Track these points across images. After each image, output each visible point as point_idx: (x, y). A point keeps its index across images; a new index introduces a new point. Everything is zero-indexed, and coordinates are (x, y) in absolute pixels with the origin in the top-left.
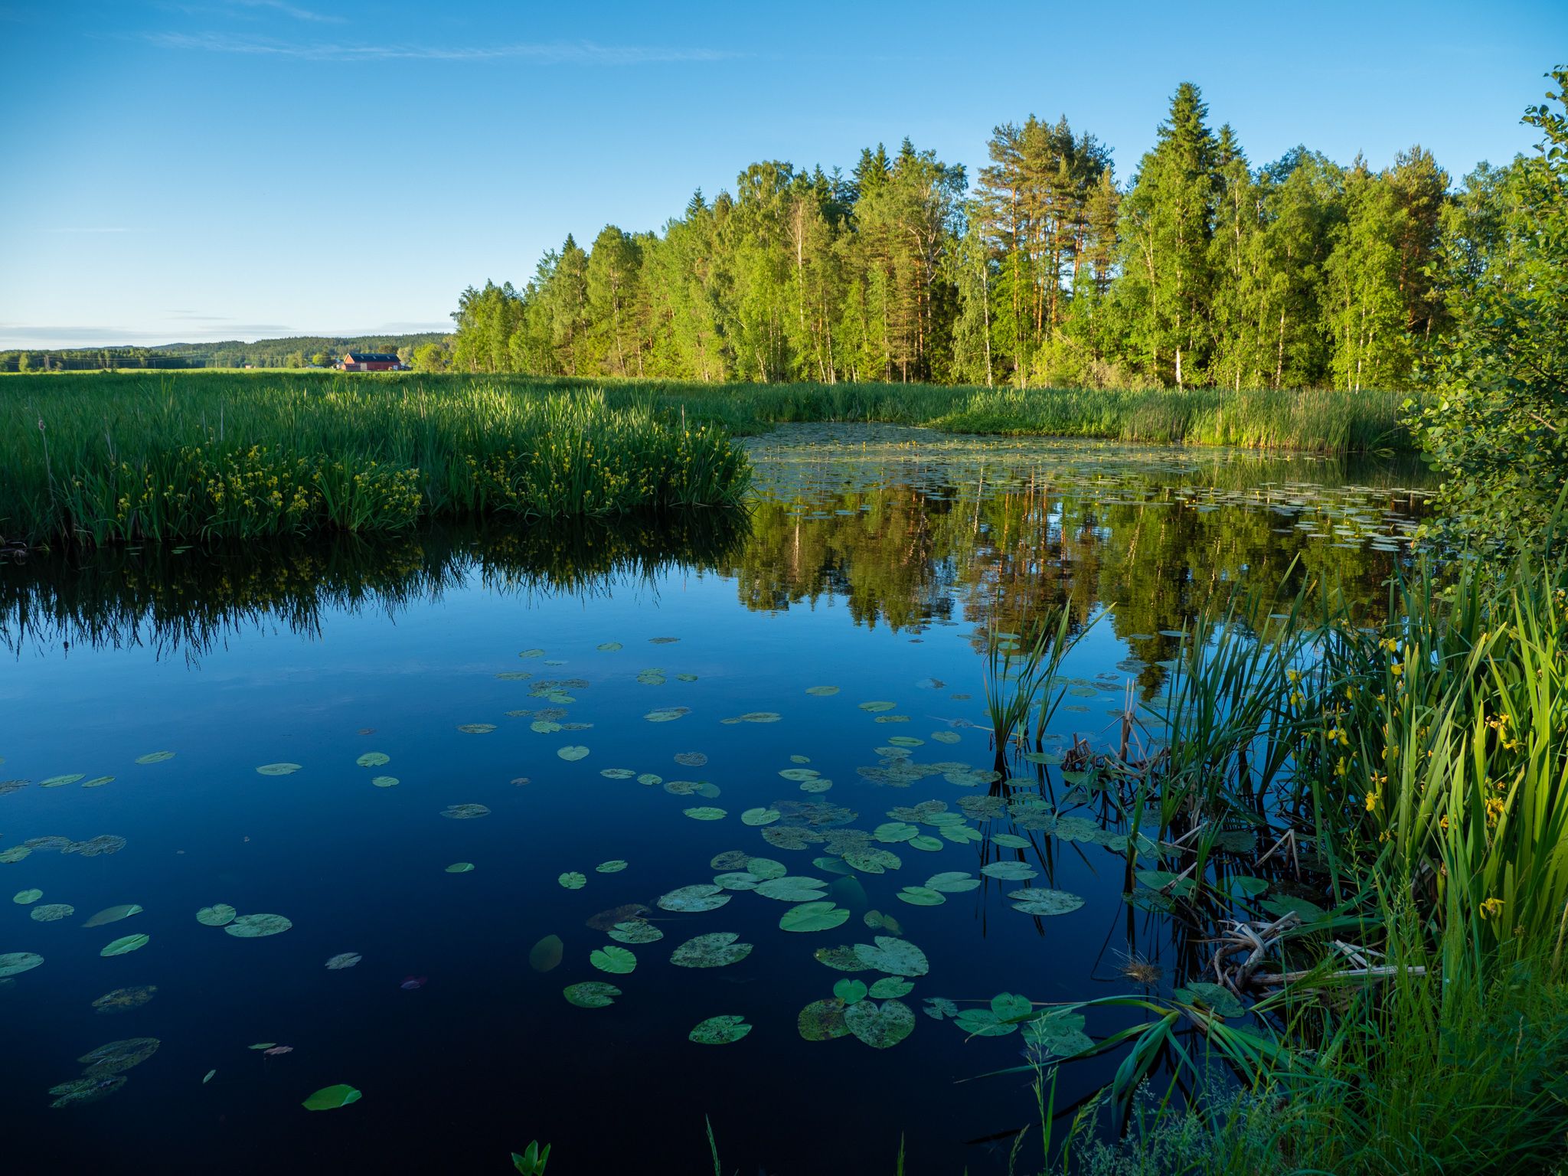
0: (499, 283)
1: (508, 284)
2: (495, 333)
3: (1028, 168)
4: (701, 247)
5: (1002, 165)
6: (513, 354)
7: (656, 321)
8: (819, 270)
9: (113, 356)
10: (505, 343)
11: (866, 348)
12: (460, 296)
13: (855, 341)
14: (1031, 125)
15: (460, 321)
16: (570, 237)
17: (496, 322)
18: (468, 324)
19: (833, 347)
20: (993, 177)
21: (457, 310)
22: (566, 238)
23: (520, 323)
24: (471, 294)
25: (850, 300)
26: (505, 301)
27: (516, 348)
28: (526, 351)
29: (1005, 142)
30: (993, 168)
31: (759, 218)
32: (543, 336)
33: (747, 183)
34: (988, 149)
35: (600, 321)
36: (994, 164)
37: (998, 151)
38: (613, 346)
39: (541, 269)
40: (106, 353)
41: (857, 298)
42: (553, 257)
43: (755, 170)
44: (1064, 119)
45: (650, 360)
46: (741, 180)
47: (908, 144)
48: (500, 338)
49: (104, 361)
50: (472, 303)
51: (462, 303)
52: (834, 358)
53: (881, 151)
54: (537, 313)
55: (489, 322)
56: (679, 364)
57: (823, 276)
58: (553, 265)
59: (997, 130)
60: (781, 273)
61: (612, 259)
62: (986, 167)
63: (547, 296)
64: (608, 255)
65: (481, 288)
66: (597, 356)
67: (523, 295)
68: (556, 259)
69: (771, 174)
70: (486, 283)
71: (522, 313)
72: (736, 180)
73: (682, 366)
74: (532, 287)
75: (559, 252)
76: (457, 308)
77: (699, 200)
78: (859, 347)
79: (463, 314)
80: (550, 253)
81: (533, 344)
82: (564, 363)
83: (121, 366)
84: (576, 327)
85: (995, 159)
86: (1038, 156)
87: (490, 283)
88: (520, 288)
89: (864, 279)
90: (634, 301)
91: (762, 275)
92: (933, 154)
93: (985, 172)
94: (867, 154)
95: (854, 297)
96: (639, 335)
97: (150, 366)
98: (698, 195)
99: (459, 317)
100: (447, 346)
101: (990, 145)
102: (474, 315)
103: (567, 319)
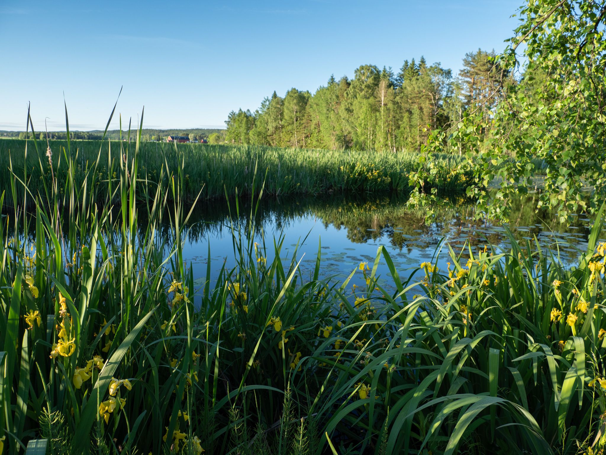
0: (244, 110)
1: (248, 110)
2: (243, 129)
3: (479, 70)
4: (334, 97)
5: (469, 68)
6: (251, 138)
7: (313, 126)
8: (391, 108)
9: (75, 135)
10: (247, 134)
11: (410, 139)
12: (228, 114)
13: (405, 136)
14: (480, 53)
15: (228, 124)
16: (275, 92)
17: (244, 125)
18: (231, 125)
19: (395, 139)
20: (465, 73)
21: (227, 120)
22: (273, 92)
23: (254, 126)
24: (233, 114)
25: (404, 120)
26: (247, 117)
27: (252, 136)
28: (256, 137)
29: (470, 59)
30: (465, 70)
31: (363, 87)
32: (263, 131)
33: (358, 73)
34: (463, 62)
35: (288, 125)
36: (466, 68)
37: (467, 63)
38: (293, 136)
39: (263, 105)
40: (73, 133)
41: (408, 119)
42: (268, 100)
43: (362, 68)
44: (493, 50)
45: (309, 141)
46: (356, 72)
47: (423, 58)
48: (245, 131)
49: (72, 137)
50: (233, 118)
51: (229, 117)
52: (396, 143)
53: (413, 61)
54: (261, 122)
55: (241, 125)
56: (323, 143)
57: (393, 111)
58: (267, 103)
59: (467, 55)
60: (375, 109)
61: (295, 101)
62: (462, 69)
63: (267, 115)
64: (293, 100)
65: (237, 112)
66: (286, 140)
67: (254, 115)
68: (269, 101)
69: (369, 70)
70: (239, 109)
71: (254, 122)
72: (354, 72)
73: (324, 145)
74: (257, 111)
75: (270, 98)
76: (227, 119)
77: (332, 79)
78: (406, 139)
79: (229, 122)
80: (266, 98)
81: (259, 134)
82: (271, 142)
83: (78, 138)
84: (276, 128)
85: (465, 66)
86: (484, 65)
87: (241, 110)
88: (253, 112)
89: (410, 113)
90: (303, 118)
91: (366, 110)
92: (439, 64)
93: (462, 71)
94: (406, 62)
95: (406, 119)
96: (305, 132)
97: (89, 139)
98: (332, 77)
99: (228, 123)
100: (222, 134)
101: (464, 60)
102: (234, 122)
103: (274, 125)
